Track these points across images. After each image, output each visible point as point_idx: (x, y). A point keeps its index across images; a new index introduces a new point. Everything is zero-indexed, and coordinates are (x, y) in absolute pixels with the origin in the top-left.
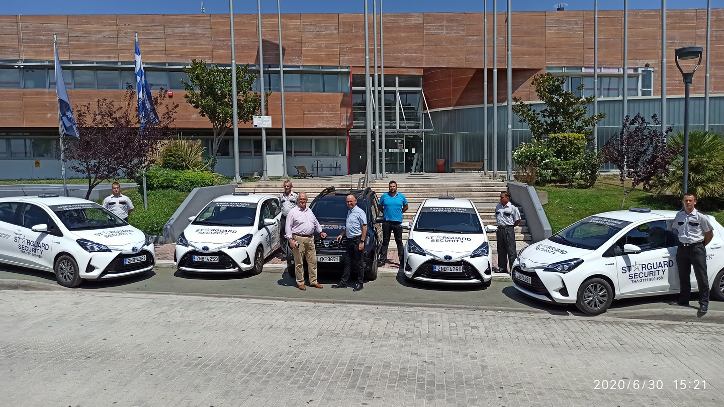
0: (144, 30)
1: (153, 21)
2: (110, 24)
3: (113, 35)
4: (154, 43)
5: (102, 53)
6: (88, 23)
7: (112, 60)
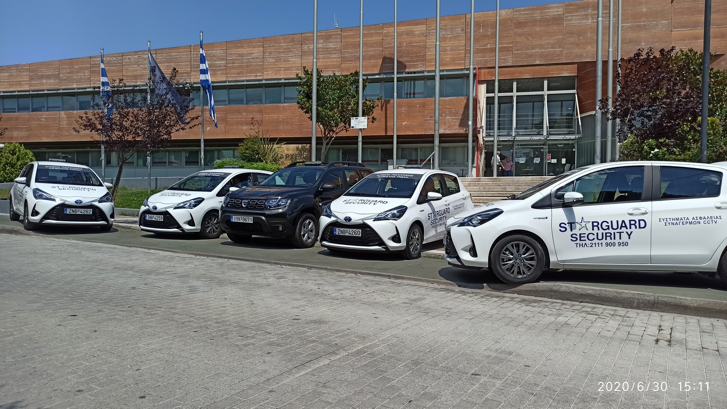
0: (285, 49)
1: (293, 41)
2: (259, 46)
3: (260, 56)
4: (292, 60)
5: (251, 72)
6: (242, 47)
7: (258, 78)
